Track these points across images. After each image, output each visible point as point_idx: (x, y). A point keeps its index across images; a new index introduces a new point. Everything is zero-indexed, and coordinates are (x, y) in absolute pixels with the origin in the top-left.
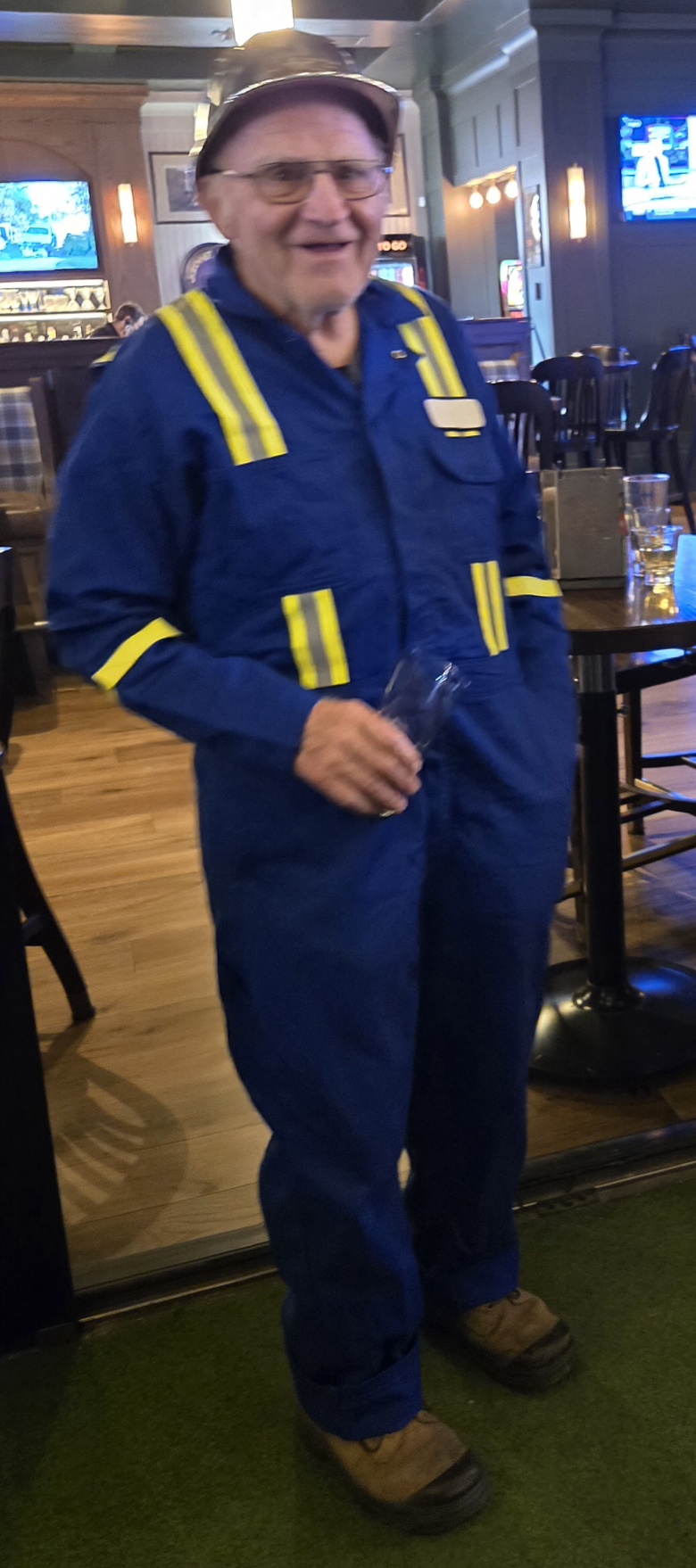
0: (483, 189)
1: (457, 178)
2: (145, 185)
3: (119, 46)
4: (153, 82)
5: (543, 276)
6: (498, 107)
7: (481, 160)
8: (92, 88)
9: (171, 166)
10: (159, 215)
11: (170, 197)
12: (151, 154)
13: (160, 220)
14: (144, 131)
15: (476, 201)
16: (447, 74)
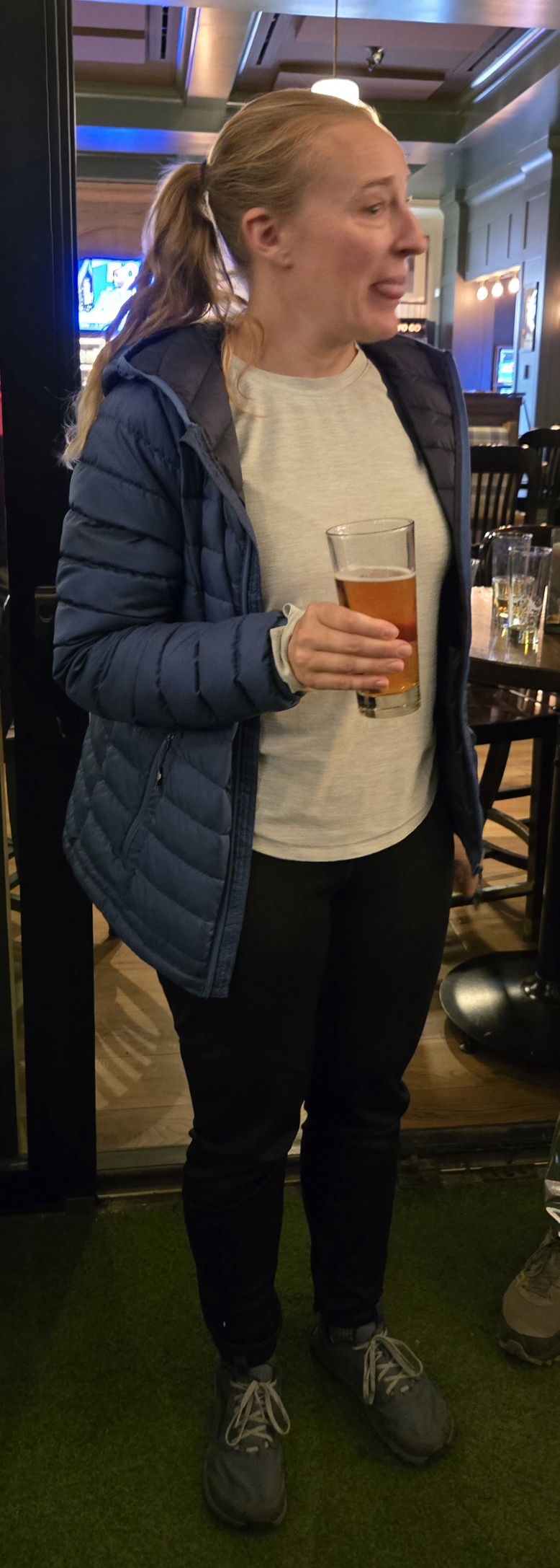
0: (489, 285)
1: (468, 274)
5: (532, 360)
6: (511, 216)
7: (490, 259)
15: (482, 294)
16: (470, 188)
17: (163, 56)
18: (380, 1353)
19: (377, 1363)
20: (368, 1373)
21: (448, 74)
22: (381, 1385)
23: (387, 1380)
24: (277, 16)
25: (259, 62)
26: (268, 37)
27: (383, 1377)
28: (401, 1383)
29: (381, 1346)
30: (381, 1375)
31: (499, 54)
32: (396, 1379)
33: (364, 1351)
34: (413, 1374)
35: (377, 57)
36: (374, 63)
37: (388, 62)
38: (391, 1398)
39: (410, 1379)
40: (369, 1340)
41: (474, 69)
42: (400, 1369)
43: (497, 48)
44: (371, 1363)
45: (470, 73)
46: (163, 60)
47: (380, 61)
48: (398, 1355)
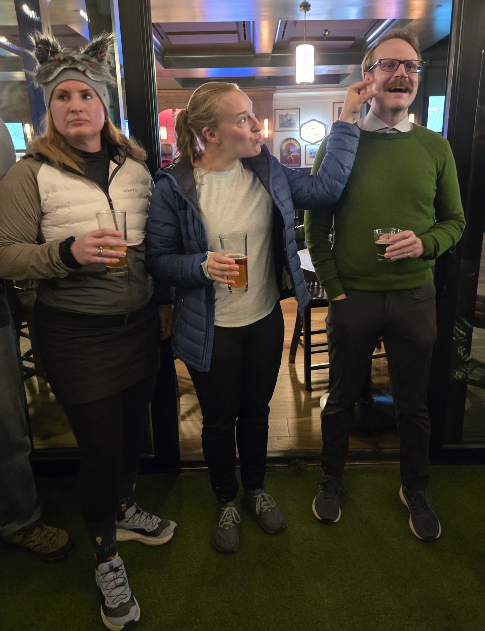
2: (272, 119)
3: (269, 76)
4: (277, 87)
8: (260, 89)
9: (281, 113)
10: (276, 128)
11: (280, 123)
12: (275, 110)
13: (276, 131)
14: (274, 102)
17: (245, 39)
18: (262, 499)
19: (261, 502)
20: (258, 504)
21: (356, 38)
22: (262, 509)
23: (264, 507)
24: (287, 21)
25: (282, 38)
26: (285, 29)
27: (263, 506)
28: (269, 509)
29: (263, 497)
30: (262, 506)
31: (376, 29)
32: (267, 507)
33: (257, 498)
34: (272, 506)
35: (327, 33)
36: (326, 36)
37: (331, 35)
38: (264, 513)
39: (272, 508)
40: (259, 494)
41: (366, 35)
42: (269, 504)
43: (374, 27)
44: (259, 501)
45: (365, 37)
46: (245, 41)
47: (328, 35)
48: (268, 500)
